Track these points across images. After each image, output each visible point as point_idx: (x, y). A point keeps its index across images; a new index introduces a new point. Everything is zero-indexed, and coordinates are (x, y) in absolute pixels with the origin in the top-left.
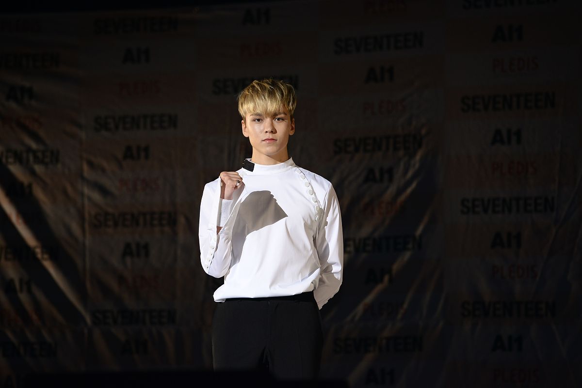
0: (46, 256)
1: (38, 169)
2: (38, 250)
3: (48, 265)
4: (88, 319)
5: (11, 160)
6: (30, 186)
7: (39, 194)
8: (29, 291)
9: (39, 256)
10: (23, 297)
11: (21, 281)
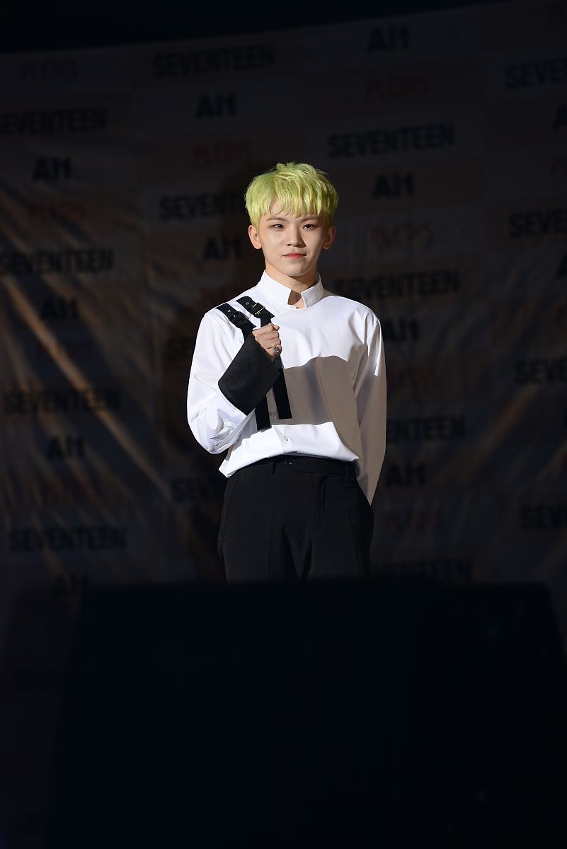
0: (102, 403)
1: (85, 278)
2: (90, 396)
3: (106, 417)
4: (166, 491)
5: (45, 267)
6: (74, 304)
7: (87, 313)
8: (81, 454)
9: (92, 403)
10: (74, 463)
11: (68, 440)
